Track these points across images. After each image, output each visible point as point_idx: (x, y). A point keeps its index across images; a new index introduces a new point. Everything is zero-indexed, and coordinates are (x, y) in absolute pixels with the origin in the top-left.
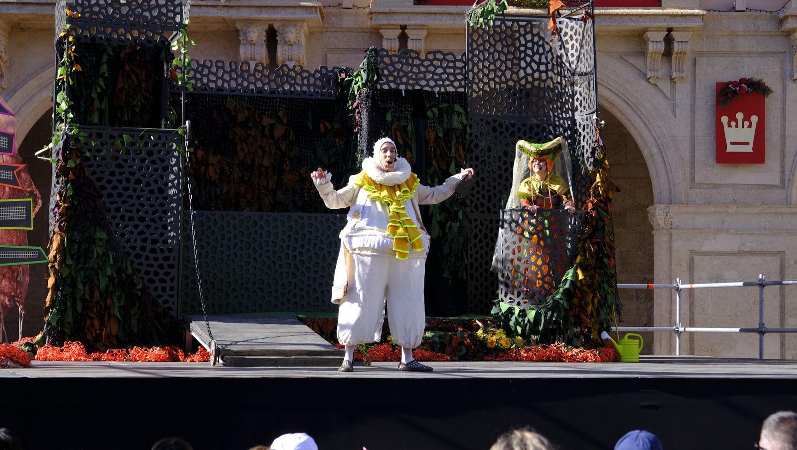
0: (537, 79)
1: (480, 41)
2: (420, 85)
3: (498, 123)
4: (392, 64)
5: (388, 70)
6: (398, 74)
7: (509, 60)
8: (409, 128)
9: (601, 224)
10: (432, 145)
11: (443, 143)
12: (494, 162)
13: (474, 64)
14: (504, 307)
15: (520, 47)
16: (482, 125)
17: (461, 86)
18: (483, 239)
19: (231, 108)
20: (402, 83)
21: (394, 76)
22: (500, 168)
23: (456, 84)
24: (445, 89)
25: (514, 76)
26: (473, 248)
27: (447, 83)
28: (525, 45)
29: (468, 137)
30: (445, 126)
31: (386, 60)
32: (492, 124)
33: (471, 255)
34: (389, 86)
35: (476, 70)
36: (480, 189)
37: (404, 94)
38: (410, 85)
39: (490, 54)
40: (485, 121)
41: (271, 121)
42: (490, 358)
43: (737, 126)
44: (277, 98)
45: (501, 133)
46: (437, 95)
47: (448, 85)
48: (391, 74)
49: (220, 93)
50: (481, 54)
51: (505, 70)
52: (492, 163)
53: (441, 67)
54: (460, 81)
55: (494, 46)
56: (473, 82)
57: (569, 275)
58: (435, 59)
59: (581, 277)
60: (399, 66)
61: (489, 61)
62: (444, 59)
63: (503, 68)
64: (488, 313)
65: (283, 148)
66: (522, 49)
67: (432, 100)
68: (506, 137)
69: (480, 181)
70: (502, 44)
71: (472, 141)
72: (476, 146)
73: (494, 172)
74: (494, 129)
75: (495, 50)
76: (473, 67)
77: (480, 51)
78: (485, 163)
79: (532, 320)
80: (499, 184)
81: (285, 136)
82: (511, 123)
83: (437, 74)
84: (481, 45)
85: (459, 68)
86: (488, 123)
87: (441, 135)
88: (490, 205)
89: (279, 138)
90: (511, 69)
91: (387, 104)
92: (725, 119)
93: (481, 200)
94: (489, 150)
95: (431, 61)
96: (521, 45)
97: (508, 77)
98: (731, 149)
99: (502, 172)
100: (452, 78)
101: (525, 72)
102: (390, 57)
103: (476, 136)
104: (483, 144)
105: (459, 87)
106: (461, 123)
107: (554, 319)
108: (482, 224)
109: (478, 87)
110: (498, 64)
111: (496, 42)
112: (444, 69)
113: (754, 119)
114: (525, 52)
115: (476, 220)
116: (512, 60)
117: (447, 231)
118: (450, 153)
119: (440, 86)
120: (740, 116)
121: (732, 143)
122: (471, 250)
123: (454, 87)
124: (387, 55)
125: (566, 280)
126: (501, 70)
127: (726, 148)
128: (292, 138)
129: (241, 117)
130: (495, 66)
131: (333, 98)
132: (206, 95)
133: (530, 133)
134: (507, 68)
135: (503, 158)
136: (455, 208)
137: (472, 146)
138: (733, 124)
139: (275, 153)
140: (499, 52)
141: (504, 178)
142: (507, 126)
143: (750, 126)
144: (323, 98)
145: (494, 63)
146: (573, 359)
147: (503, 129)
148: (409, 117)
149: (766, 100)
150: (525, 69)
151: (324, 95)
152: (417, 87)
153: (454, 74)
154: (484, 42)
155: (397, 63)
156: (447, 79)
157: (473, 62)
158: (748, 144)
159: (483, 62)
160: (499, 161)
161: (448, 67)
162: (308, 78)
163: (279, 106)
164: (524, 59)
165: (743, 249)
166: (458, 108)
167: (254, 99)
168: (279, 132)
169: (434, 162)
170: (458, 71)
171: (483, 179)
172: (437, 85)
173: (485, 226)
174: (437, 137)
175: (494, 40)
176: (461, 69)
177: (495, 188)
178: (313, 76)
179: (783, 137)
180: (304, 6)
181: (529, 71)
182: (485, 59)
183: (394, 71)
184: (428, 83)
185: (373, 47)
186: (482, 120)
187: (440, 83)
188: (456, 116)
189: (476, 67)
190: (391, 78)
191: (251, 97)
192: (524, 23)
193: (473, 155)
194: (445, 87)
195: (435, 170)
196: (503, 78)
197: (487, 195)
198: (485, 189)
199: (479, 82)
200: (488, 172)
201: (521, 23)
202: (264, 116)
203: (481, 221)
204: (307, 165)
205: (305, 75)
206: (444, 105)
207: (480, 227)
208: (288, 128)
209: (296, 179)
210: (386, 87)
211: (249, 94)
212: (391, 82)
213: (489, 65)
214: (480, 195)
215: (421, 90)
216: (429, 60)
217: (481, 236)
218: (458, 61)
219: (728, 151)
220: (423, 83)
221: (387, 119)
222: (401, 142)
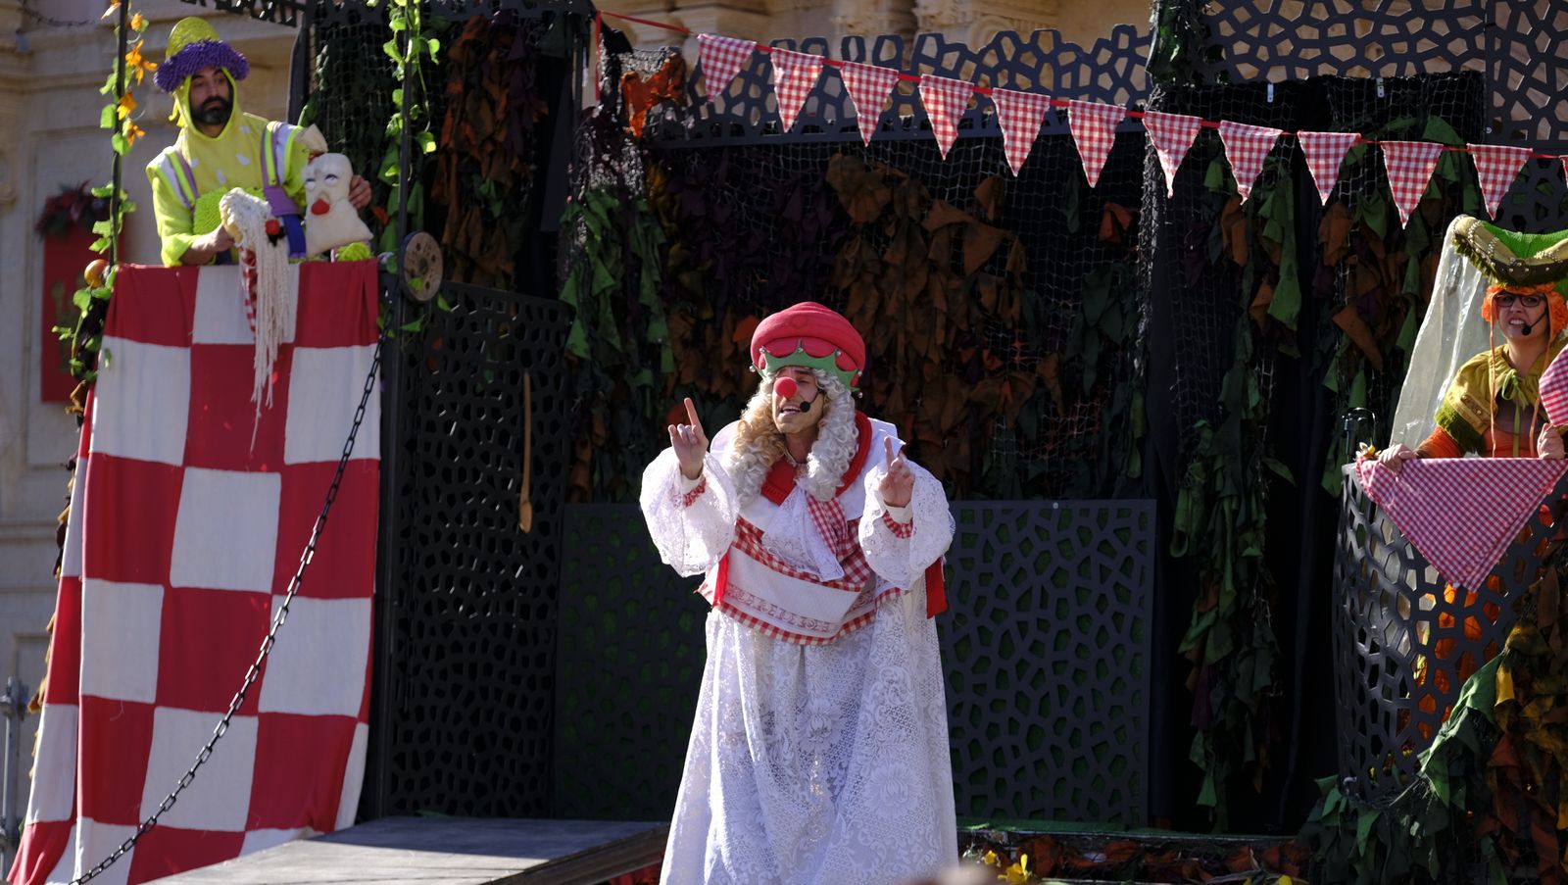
2: (1333, 62)
6: (1264, 31)
16: (1543, 181)
17: (1473, 53)
19: (836, 184)
20: (1275, 60)
21: (1248, 39)
23: (1458, 47)
24: (1420, 68)
27: (1425, 45)
37: (1270, 98)
38: (1305, 64)
41: (957, 216)
44: (979, 141)
46: (1381, 92)
47: (1429, 55)
49: (810, 137)
56: (1511, 34)
59: (1503, 694)
65: (987, 298)
67: (1359, 107)
81: (997, 259)
83: (1392, 21)
87: (1376, 224)
89: (981, 269)
100: (1441, 28)
105: (1465, 57)
109: (1532, 50)
119: (1401, 60)
123: (1448, 57)
128: (1014, 265)
129: (861, 211)
132: (776, 147)
139: (968, 315)
152: (1324, 69)
153: (1450, 15)
163: (985, 166)
167: (912, 148)
168: (979, 248)
172: (1391, 56)
174: (1360, 232)
178: (1091, 59)
183: (1250, 24)
184: (1360, 52)
186: (1544, 163)
187: (1401, 47)
191: (903, 146)
194: (1419, 59)
195: (1352, 345)
199: (1534, 34)
202: (937, 203)
204: (1062, 350)
205: (1067, 58)
206: (1400, 123)
208: (1009, 234)
209: (1028, 395)
211: (898, 136)
220: (1344, 52)
221: (1205, 184)
222: (1239, 255)
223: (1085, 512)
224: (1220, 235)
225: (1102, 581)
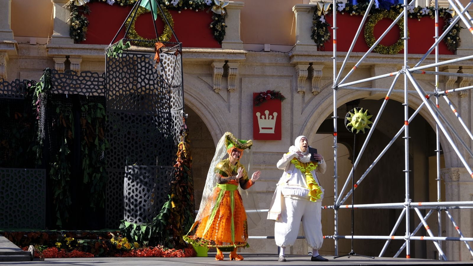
0: (148, 89)
1: (114, 66)
2: (77, 92)
3: (124, 114)
4: (60, 78)
5: (58, 82)
6: (64, 84)
7: (131, 77)
8: (70, 117)
9: (185, 175)
10: (84, 127)
11: (91, 127)
12: (122, 138)
13: (110, 80)
14: (127, 224)
15: (138, 70)
16: (115, 116)
17: (102, 92)
18: (115, 183)
20: (66, 90)
21: (61, 86)
22: (125, 142)
23: (99, 91)
24: (93, 94)
25: (134, 87)
26: (109, 189)
27: (94, 90)
28: (141, 69)
29: (106, 123)
30: (92, 116)
31: (57, 76)
32: (121, 115)
33: (108, 194)
34: (58, 92)
35: (111, 83)
36: (113, 154)
37: (67, 97)
38: (71, 91)
39: (120, 73)
40: (116, 114)
42: (118, 255)
43: (265, 118)
45: (126, 121)
46: (87, 98)
47: (94, 92)
48: (59, 84)
50: (114, 74)
51: (129, 83)
52: (121, 138)
53: (90, 81)
54: (101, 89)
55: (122, 69)
56: (109, 90)
57: (166, 205)
58: (86, 76)
59: (173, 206)
60: (64, 80)
61: (119, 78)
62: (92, 76)
63: (128, 82)
64: (118, 228)
66: (139, 71)
67: (84, 100)
68: (129, 123)
69: (113, 149)
70: (127, 68)
71: (109, 125)
72: (111, 128)
73: (122, 144)
74: (122, 118)
75: (123, 71)
76: (109, 81)
77: (114, 72)
78: (116, 139)
79: (144, 232)
80: (125, 151)
82: (132, 115)
83: (88, 85)
84: (114, 68)
85: (101, 82)
86: (118, 115)
87: (90, 121)
88: (120, 164)
90: (132, 83)
91: (57, 102)
92: (258, 114)
93: (114, 160)
94: (119, 130)
95: (84, 77)
96: (138, 69)
97: (131, 87)
98: (262, 131)
99: (127, 144)
100: (97, 88)
101: (141, 85)
102: (59, 75)
103: (111, 123)
104: (115, 127)
105: (100, 93)
106: (102, 114)
107: (157, 231)
108: (114, 175)
109: (113, 93)
110: (125, 79)
111: (123, 66)
112: (92, 82)
113: (275, 114)
114: (141, 73)
115: (110, 172)
116: (133, 78)
117: (93, 179)
118: (95, 132)
119: (89, 92)
120: (267, 112)
121: (263, 128)
122: (108, 190)
123: (98, 93)
124: (57, 73)
125: (165, 208)
126: (126, 83)
127: (259, 131)
130: (123, 81)
131: (23, 98)
133: (144, 121)
134: (130, 82)
135: (128, 136)
136: (98, 165)
137: (108, 128)
138: (263, 117)
140: (125, 73)
141: (128, 148)
142: (130, 116)
143: (273, 118)
144: (17, 98)
145: (122, 79)
146: (168, 256)
147: (128, 119)
148: (70, 110)
149: (282, 103)
150: (140, 83)
151: (18, 97)
152: (76, 93)
153: (98, 85)
154: (116, 66)
155: (63, 78)
156: (94, 88)
157: (109, 78)
158: (271, 128)
159: (115, 78)
160: (125, 137)
161: (94, 81)
162: (7, 86)
164: (140, 77)
165: (269, 190)
166: (100, 105)
169: (85, 138)
170: (100, 83)
171: (115, 148)
172: (87, 92)
173: (116, 176)
174: (87, 123)
175: (122, 65)
176: (102, 82)
177: (122, 153)
178: (11, 85)
179: (292, 125)
180: (6, 43)
181: (143, 84)
182: (117, 77)
183: (61, 83)
184: (82, 90)
185: (48, 68)
186: (115, 113)
187: (89, 90)
188: (99, 110)
189: (111, 81)
190: (59, 87)
192: (140, 56)
193: (109, 134)
194: (92, 93)
195: (86, 142)
196: (127, 88)
197: (117, 158)
198: (116, 154)
199: (113, 90)
200: (118, 144)
201: (138, 56)
203: (114, 173)
205: (6, 84)
206: (92, 104)
207: (113, 176)
210: (56, 92)
212: (60, 89)
213: (119, 80)
214: (113, 158)
215: (78, 94)
216: (83, 77)
217: (114, 182)
218: (101, 77)
219: (260, 132)
220: (79, 90)
221: (56, 112)
222: (65, 125)
223: (32, 171)
224: (59, 121)
225: (36, 184)
